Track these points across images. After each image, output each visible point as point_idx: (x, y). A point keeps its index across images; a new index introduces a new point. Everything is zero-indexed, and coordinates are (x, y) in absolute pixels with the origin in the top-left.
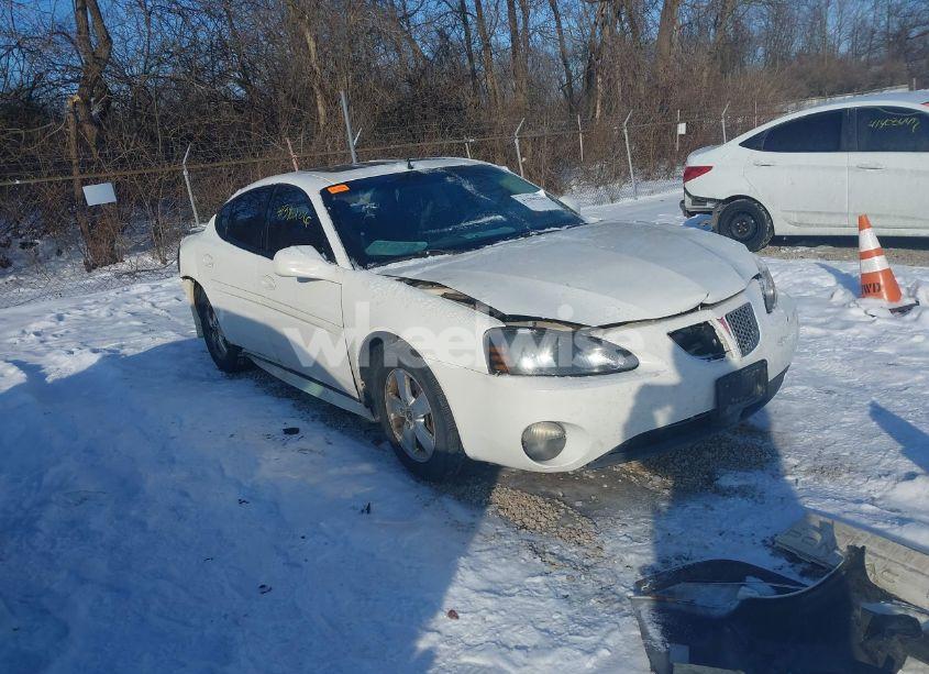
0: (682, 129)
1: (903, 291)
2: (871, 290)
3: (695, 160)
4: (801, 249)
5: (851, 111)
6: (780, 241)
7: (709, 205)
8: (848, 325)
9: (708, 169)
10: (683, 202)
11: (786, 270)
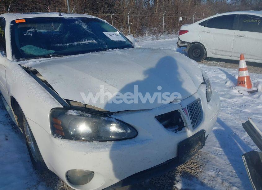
0: (181, 19)
1: (252, 84)
2: (241, 83)
3: (183, 28)
4: (215, 62)
5: (238, 15)
6: (208, 59)
7: (186, 44)
8: (232, 97)
9: (187, 31)
10: (178, 42)
11: (210, 71)
